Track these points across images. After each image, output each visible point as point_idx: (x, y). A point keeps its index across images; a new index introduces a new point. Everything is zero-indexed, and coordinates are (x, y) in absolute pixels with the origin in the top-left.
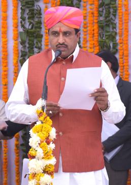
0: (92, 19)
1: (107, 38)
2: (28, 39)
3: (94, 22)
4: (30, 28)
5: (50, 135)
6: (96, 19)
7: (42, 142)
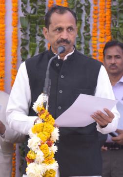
0: (104, 4)
1: (121, 27)
2: (29, 26)
3: (106, 8)
4: (32, 12)
5: (52, 135)
6: (109, 5)
7: (42, 143)
